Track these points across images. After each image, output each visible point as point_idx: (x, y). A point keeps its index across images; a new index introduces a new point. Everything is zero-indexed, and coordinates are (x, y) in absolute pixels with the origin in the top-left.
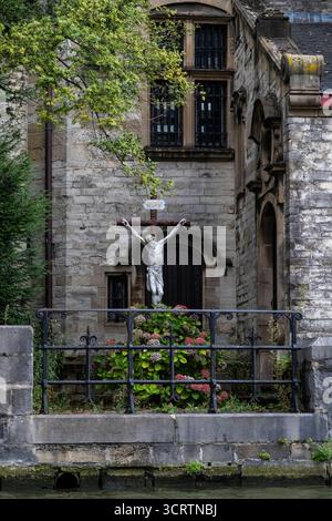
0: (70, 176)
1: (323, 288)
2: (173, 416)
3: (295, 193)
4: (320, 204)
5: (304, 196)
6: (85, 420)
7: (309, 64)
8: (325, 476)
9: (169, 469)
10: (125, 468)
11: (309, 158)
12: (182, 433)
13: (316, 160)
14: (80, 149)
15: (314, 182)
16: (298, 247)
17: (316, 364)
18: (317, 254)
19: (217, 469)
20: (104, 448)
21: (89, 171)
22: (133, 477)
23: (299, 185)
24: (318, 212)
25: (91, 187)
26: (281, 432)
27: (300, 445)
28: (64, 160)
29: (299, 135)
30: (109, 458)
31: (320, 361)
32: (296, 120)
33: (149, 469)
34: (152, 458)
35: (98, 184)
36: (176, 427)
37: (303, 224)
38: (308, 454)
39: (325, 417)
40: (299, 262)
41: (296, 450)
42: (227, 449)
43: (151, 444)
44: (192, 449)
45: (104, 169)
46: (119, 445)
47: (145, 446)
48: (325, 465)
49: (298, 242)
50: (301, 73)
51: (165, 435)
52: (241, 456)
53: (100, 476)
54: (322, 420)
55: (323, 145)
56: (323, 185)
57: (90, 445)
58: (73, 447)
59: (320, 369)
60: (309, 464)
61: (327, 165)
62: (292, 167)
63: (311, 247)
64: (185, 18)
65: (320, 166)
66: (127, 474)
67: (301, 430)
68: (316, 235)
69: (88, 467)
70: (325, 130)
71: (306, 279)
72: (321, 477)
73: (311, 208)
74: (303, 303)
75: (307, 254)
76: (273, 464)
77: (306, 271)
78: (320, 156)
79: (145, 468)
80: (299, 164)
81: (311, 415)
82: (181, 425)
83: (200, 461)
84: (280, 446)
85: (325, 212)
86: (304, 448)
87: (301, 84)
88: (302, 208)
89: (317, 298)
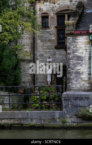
0: (38, 54)
1: (76, 79)
2: (27, 112)
3: (68, 56)
4: (75, 58)
5: (70, 56)
6: (6, 113)
7: (70, 23)
8: (65, 127)
9: (27, 125)
10: (16, 124)
11: (72, 47)
12: (29, 116)
13: (74, 47)
14: (41, 47)
15: (73, 53)
16: (69, 69)
17: (63, 99)
18: (74, 71)
19: (38, 125)
20: (11, 119)
21: (43, 53)
22: (18, 126)
23: (69, 54)
24: (74, 60)
25: (43, 56)
26: (54, 116)
27: (59, 119)
28: (37, 50)
29: (69, 41)
30: (12, 122)
31: (64, 98)
32: (68, 37)
33: (22, 124)
34: (22, 122)
35: (45, 56)
36: (28, 114)
37: (70, 63)
38: (61, 121)
39: (65, 112)
40: (69, 73)
41: (58, 120)
42: (40, 120)
43: (22, 118)
44: (32, 120)
45: (46, 52)
46: (15, 119)
47: (20, 119)
48: (65, 124)
49: (69, 68)
50: (68, 25)
51: (25, 116)
52: (44, 121)
53: (10, 126)
54: (65, 113)
55: (75, 43)
56: (75, 53)
57: (8, 119)
58: (4, 119)
59: (64, 100)
60: (61, 124)
61: (76, 48)
62: (67, 49)
63: (72, 69)
64: (65, 13)
65: (75, 49)
66: (17, 125)
67: (59, 115)
68: (74, 66)
69: (7, 124)
70: (76, 40)
71: (71, 77)
72: (64, 127)
73: (72, 59)
74: (70, 83)
75: (72, 71)
76: (52, 123)
77: (71, 75)
78: (75, 46)
79: (21, 124)
80: (69, 49)
81: (62, 111)
82: (29, 114)
83: (34, 122)
84: (54, 119)
85: (76, 60)
86: (60, 120)
87: (68, 28)
88: (70, 59)
89: (74, 82)
